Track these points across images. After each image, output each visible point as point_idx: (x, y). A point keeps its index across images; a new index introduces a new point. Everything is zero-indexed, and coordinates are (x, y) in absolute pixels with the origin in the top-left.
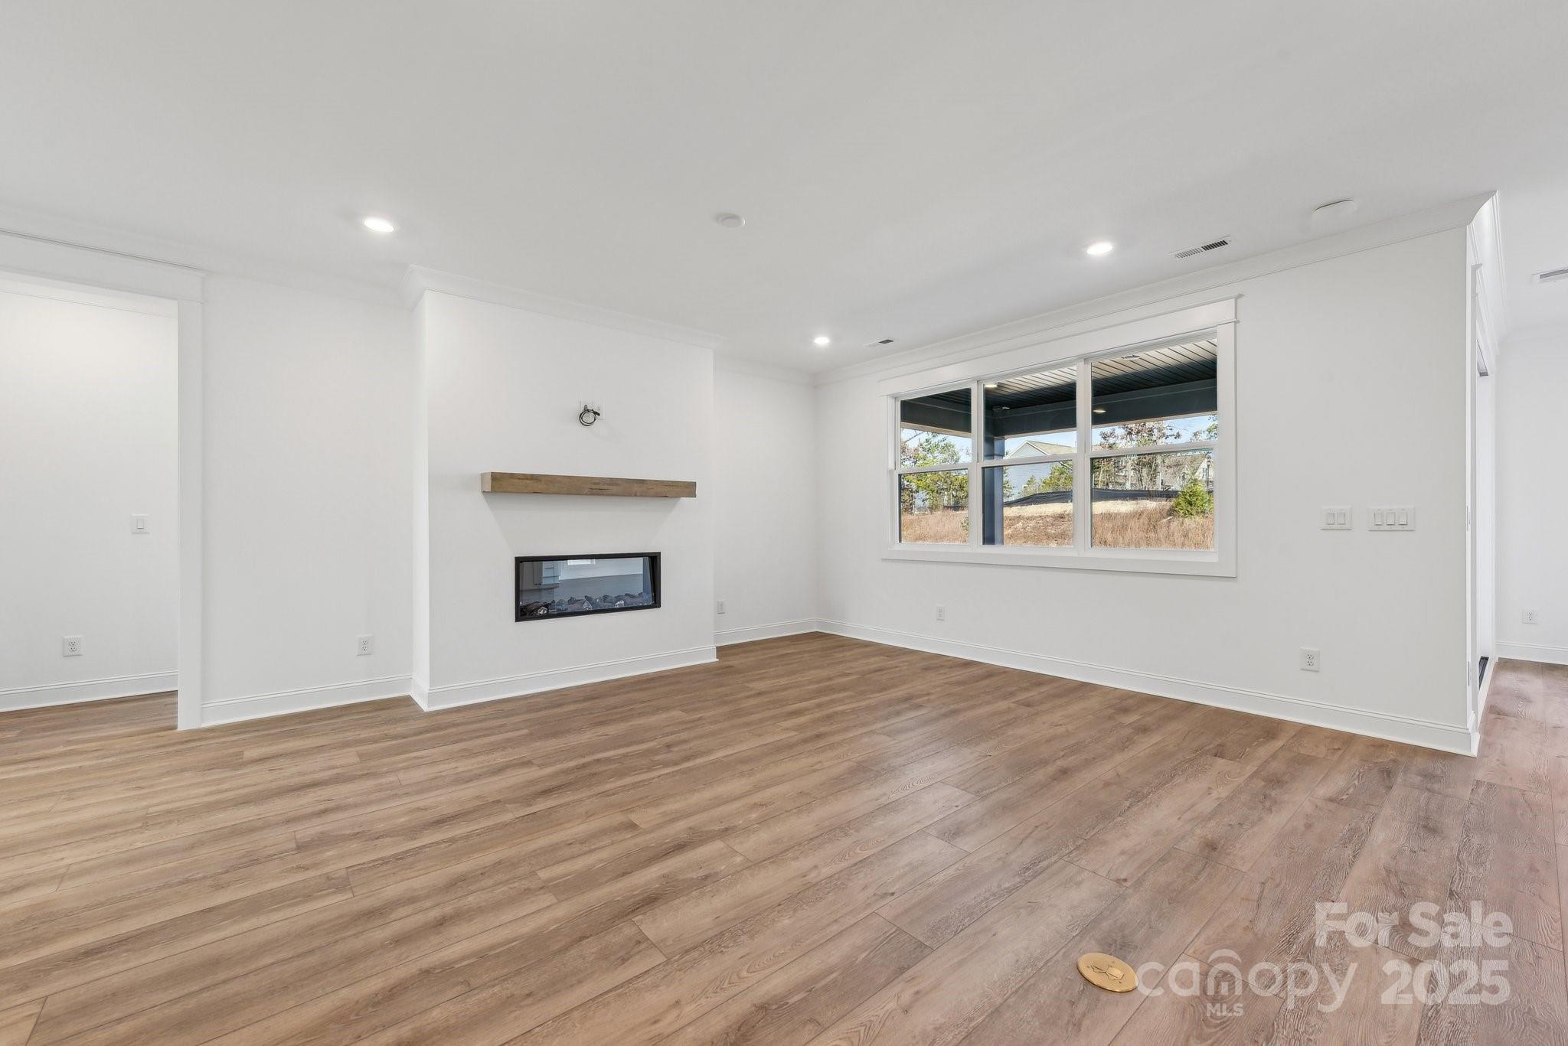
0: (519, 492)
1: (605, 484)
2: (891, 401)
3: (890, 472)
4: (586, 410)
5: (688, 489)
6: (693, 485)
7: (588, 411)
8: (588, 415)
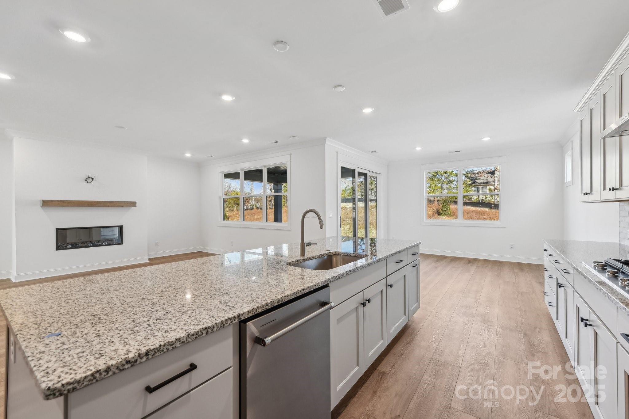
0: (55, 206)
1: (95, 203)
2: (220, 174)
3: (220, 197)
4: (89, 177)
5: (134, 204)
6: (135, 203)
7: (89, 178)
8: (89, 179)
